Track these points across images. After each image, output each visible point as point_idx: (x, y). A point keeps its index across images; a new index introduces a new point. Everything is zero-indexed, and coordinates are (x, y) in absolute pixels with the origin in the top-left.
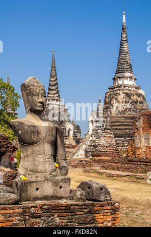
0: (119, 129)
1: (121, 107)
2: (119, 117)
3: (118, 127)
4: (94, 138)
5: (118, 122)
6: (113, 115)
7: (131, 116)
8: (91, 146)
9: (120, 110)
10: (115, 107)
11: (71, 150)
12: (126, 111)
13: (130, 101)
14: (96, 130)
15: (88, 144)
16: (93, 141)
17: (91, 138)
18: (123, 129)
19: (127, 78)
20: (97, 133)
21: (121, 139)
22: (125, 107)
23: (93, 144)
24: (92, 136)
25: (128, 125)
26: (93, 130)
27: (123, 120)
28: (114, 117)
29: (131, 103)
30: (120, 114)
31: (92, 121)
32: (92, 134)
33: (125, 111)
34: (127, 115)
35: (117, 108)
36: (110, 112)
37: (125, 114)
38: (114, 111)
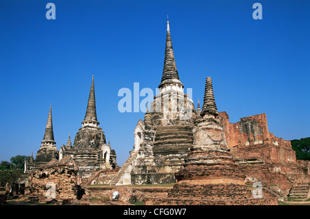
0: (173, 143)
1: (172, 115)
2: (171, 128)
3: (171, 140)
4: (143, 156)
5: (171, 134)
6: (164, 126)
7: (185, 126)
8: (139, 167)
9: (172, 119)
10: (165, 116)
11: (109, 175)
12: (179, 120)
14: (145, 145)
15: (135, 164)
16: (141, 160)
17: (138, 156)
18: (178, 143)
19: (174, 84)
20: (146, 149)
21: (177, 155)
22: (177, 115)
23: (142, 164)
24: (140, 153)
25: (183, 137)
26: (141, 145)
27: (176, 131)
28: (166, 128)
30: (172, 123)
31: (139, 134)
32: (140, 150)
33: (177, 120)
34: (180, 125)
35: (168, 117)
36: (160, 123)
37: (177, 123)
38: (164, 120)
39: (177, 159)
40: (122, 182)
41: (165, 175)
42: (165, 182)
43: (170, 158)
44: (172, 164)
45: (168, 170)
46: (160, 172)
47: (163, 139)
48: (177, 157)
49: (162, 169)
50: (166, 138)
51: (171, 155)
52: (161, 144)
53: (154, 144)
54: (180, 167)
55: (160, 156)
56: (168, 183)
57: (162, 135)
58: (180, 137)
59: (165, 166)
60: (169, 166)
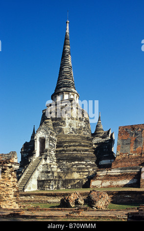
0: (77, 151)
1: (75, 124)
2: (74, 136)
4: (48, 161)
5: (75, 142)
6: (65, 133)
9: (75, 128)
10: (67, 124)
12: (81, 129)
13: (84, 119)
14: (50, 151)
15: (41, 170)
16: (48, 165)
17: (44, 162)
18: (83, 151)
20: (51, 155)
21: (82, 162)
22: (80, 125)
23: (49, 170)
24: (46, 158)
25: (87, 146)
26: (47, 151)
28: (69, 136)
29: (84, 121)
30: (75, 132)
32: (46, 156)
33: (79, 129)
34: (82, 134)
35: (70, 125)
36: (61, 130)
37: (80, 133)
38: (66, 129)
39: (84, 166)
40: (30, 188)
41: (74, 180)
42: (74, 187)
43: (77, 165)
44: (80, 170)
45: (76, 176)
46: (67, 178)
47: (67, 147)
48: (83, 164)
49: (69, 175)
50: (70, 146)
51: (76, 162)
52: (65, 151)
53: (57, 151)
54: (87, 173)
55: (64, 163)
56: (77, 188)
57: (65, 142)
58: (84, 146)
59: (72, 172)
60: (77, 172)
